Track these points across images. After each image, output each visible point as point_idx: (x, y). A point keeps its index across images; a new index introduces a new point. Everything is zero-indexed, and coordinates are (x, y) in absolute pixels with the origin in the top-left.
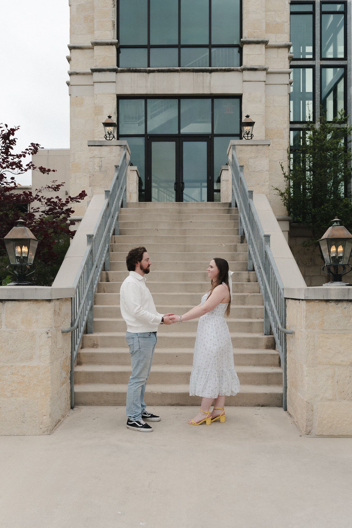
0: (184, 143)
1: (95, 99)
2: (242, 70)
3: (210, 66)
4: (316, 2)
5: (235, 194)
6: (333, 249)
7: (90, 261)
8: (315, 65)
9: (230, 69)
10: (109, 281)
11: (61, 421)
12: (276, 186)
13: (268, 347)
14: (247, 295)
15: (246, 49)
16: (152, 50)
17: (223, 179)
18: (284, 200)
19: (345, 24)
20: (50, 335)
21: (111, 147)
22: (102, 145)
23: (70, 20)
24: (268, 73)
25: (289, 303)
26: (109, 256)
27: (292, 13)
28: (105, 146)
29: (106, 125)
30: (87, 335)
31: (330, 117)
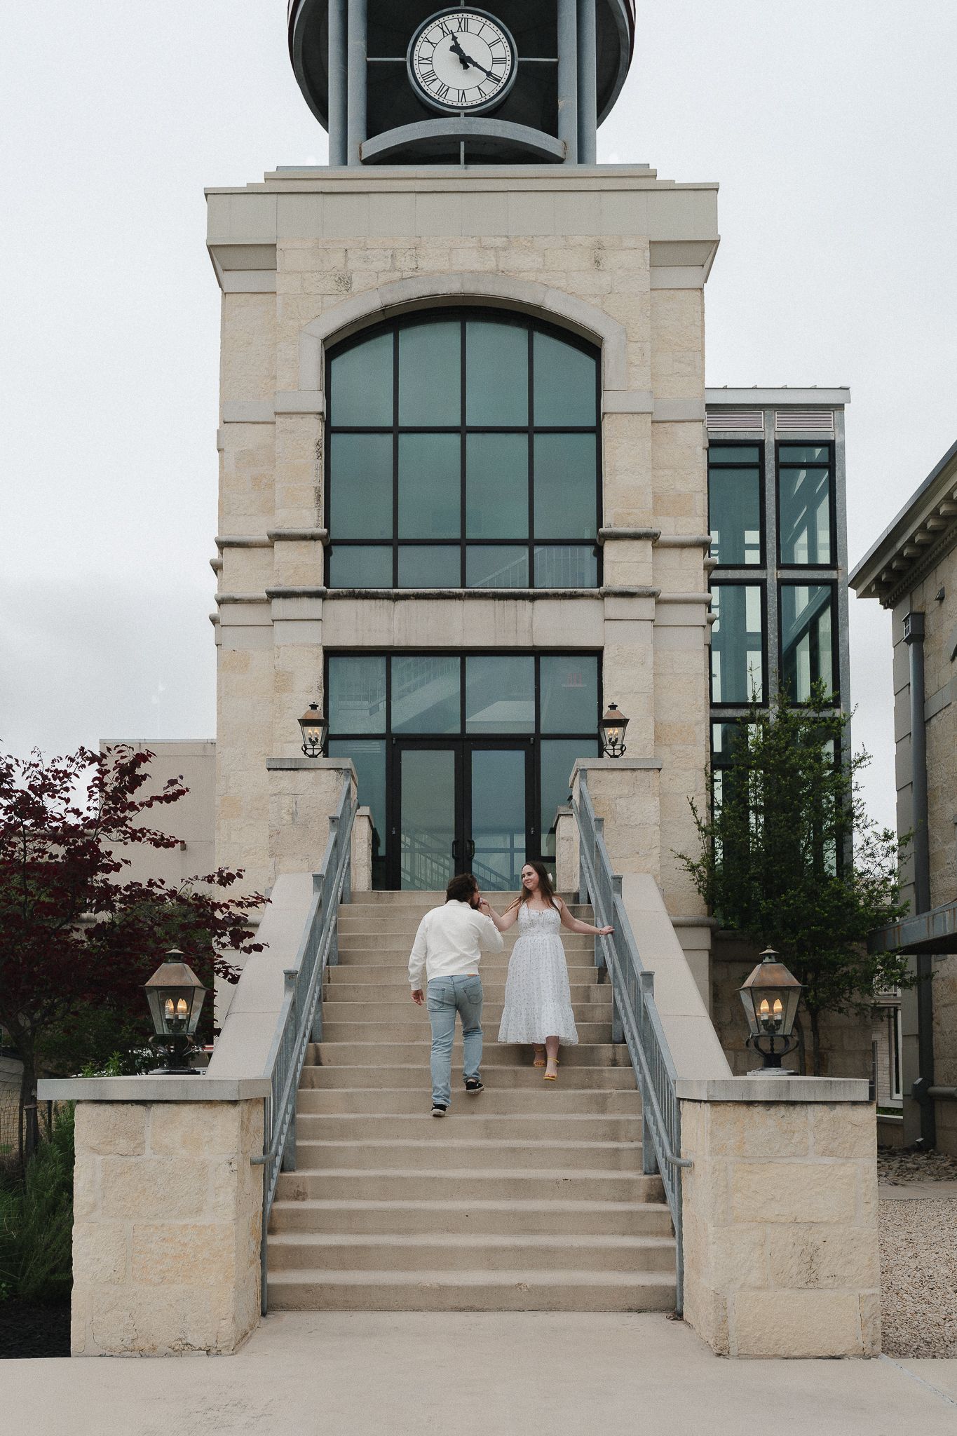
0: (474, 753)
1: (276, 656)
2: (602, 596)
3: (531, 586)
4: (766, 441)
5: (587, 875)
6: (764, 1006)
7: (290, 1024)
8: (765, 580)
9: (575, 592)
10: (320, 1064)
11: (249, 1335)
12: (680, 849)
13: (650, 1199)
14: (611, 1094)
15: (610, 549)
16: (402, 551)
17: (561, 836)
18: (698, 881)
19: (830, 490)
20: (235, 1167)
21: (318, 771)
22: (297, 767)
23: (221, 480)
24: (659, 602)
25: (686, 1108)
26: (321, 1010)
27: (712, 466)
28: (305, 769)
29: (305, 723)
30: (285, 1174)
31: (804, 694)
